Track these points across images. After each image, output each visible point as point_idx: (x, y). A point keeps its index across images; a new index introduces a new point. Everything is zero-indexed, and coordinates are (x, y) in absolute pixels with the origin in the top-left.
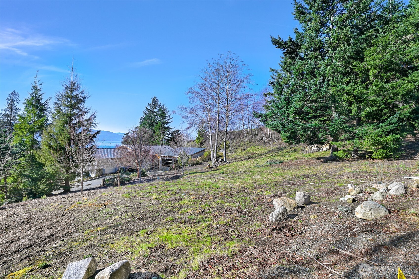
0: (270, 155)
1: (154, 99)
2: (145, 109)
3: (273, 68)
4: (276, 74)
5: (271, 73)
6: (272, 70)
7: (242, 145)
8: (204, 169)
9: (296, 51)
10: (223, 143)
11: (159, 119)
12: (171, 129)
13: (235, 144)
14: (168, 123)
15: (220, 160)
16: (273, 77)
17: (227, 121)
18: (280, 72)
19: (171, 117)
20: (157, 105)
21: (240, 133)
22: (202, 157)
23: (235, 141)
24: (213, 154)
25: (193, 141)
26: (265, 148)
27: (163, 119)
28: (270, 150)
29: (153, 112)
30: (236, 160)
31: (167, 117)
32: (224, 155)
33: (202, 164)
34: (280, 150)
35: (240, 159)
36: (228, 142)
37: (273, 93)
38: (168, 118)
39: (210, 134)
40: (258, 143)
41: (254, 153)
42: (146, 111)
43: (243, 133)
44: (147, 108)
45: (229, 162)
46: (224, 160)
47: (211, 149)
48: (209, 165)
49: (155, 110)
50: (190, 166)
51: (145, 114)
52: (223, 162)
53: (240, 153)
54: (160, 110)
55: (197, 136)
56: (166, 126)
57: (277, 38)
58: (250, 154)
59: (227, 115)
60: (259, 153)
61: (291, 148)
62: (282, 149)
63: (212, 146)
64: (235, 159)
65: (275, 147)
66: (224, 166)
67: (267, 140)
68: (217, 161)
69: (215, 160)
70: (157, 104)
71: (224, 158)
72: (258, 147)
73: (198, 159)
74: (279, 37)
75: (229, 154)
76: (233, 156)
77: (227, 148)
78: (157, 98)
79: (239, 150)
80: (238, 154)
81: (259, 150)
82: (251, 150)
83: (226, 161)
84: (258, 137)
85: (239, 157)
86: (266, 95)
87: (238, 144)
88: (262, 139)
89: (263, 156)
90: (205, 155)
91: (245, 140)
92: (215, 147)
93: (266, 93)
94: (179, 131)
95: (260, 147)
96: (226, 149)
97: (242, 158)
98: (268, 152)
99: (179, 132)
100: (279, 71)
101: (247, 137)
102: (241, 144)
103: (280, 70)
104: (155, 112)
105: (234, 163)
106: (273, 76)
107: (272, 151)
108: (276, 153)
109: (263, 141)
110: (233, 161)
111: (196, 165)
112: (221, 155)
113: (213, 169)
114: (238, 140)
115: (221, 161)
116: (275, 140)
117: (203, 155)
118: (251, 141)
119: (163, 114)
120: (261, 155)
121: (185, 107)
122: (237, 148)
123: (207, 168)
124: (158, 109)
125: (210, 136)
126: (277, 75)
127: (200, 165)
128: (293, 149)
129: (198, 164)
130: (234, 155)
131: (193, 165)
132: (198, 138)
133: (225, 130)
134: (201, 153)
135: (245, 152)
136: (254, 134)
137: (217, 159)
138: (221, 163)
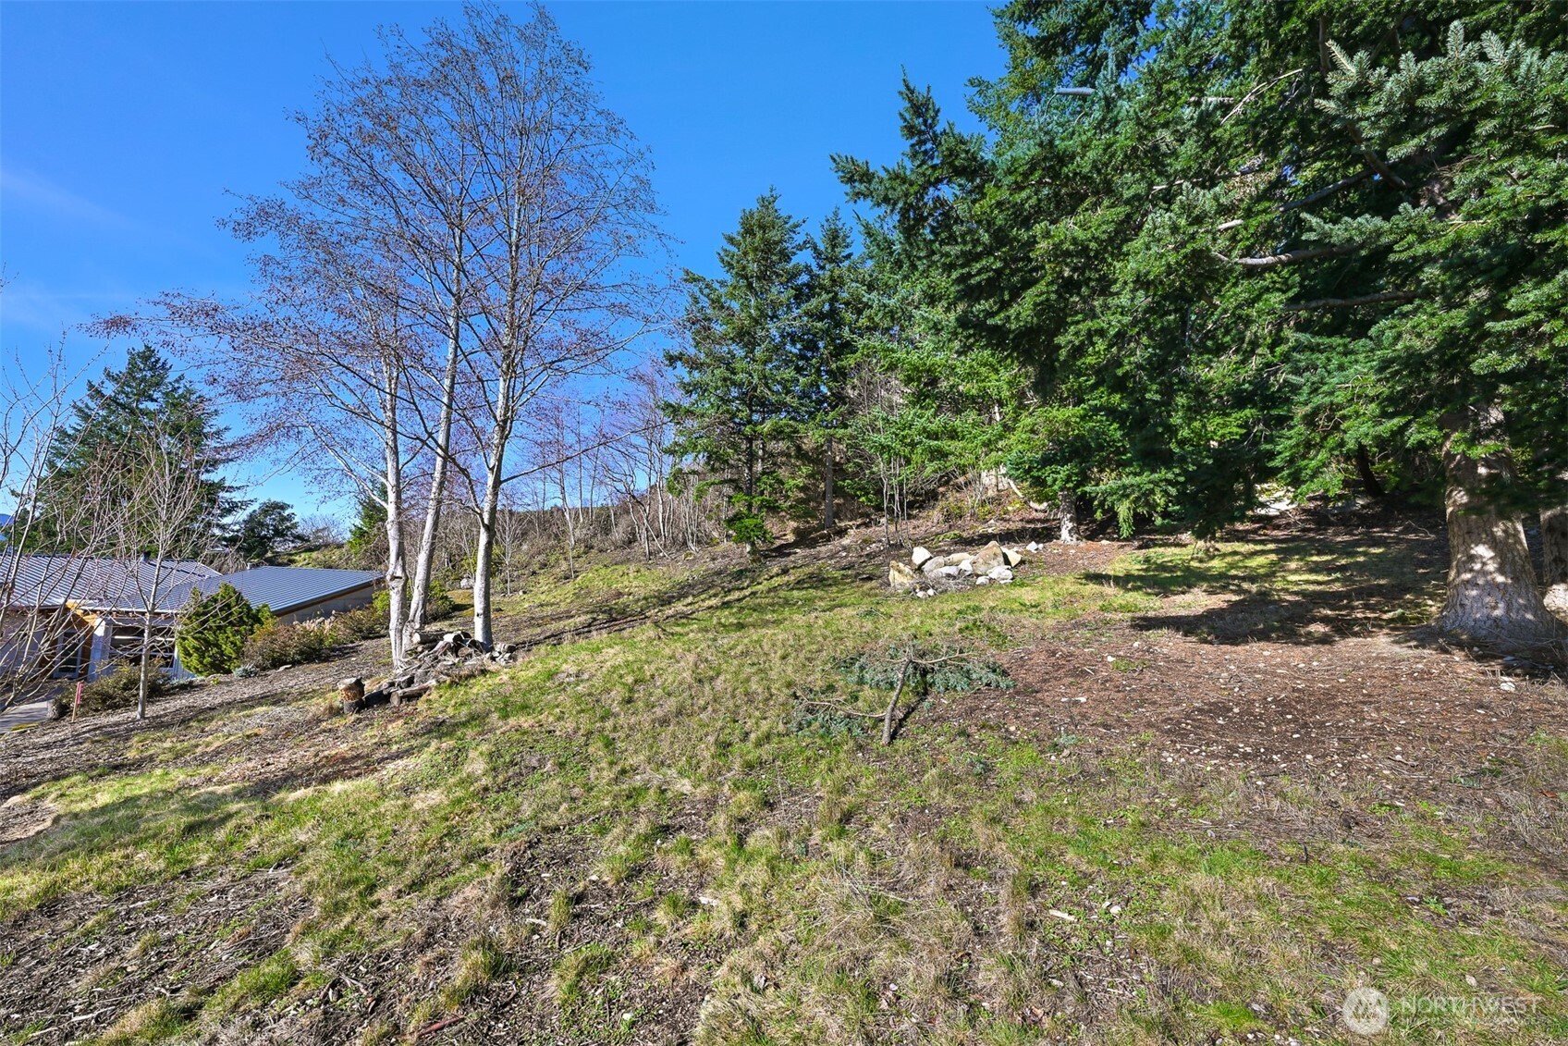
1: (144, 357)
2: (81, 395)
3: (698, 272)
7: (557, 560)
10: (473, 542)
13: (525, 559)
14: (215, 464)
15: (449, 638)
19: (227, 440)
20: (158, 385)
21: (548, 519)
22: (359, 615)
23: (525, 547)
24: (405, 604)
25: (340, 546)
29: (132, 412)
32: (479, 606)
33: (342, 654)
40: (619, 555)
42: (92, 405)
43: (562, 519)
44: (95, 390)
45: (512, 651)
46: (478, 635)
47: (394, 569)
49: (148, 406)
50: (247, 677)
51: (86, 417)
52: (466, 650)
53: (550, 591)
54: (177, 407)
55: (358, 522)
56: (208, 476)
58: (602, 597)
60: (643, 594)
63: (401, 553)
67: (657, 545)
68: (429, 641)
69: (417, 638)
70: (161, 378)
71: (479, 622)
72: (623, 568)
73: (328, 623)
75: (502, 599)
76: (518, 608)
77: (492, 574)
78: (161, 355)
79: (542, 579)
80: (543, 597)
81: (636, 581)
82: (597, 579)
83: (487, 647)
84: (618, 534)
85: (549, 610)
87: (541, 558)
88: (633, 541)
90: (378, 604)
91: (569, 544)
92: (422, 561)
94: (284, 507)
95: (633, 567)
96: (489, 574)
99: (286, 513)
100: (716, 285)
101: (575, 533)
102: (553, 559)
109: (642, 548)
110: (532, 635)
111: (294, 663)
112: (464, 602)
114: (540, 542)
115: (455, 648)
116: (691, 544)
117: (368, 603)
118: (592, 547)
122: (534, 573)
124: (164, 401)
125: (392, 496)
127: (325, 659)
130: (524, 605)
131: (276, 663)
132: (360, 534)
134: (363, 595)
135: (571, 587)
136: (603, 522)
137: (432, 628)
138: (451, 659)
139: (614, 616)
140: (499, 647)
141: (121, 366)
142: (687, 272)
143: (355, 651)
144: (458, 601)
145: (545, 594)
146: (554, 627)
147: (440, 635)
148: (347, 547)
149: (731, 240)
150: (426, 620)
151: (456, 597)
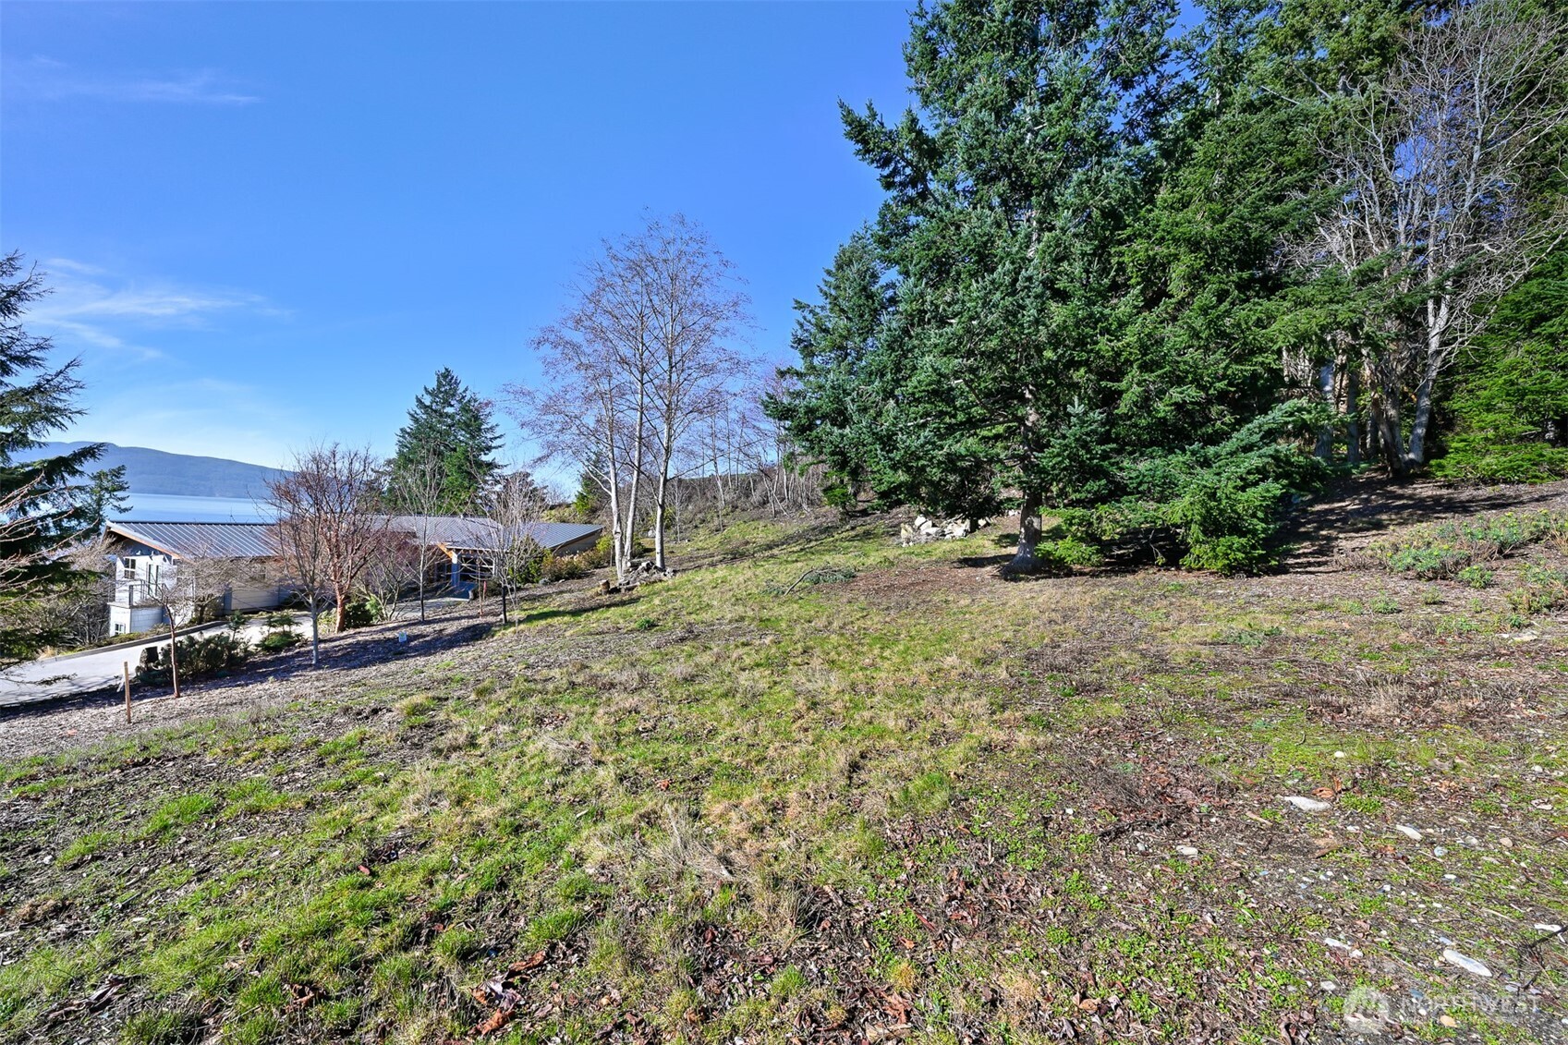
0: (798, 548)
1: (446, 376)
2: (413, 406)
3: (804, 301)
4: (810, 317)
5: (798, 315)
6: (800, 306)
7: (712, 517)
8: (589, 594)
9: (923, 179)
10: (655, 512)
11: (462, 435)
12: (497, 467)
13: (690, 516)
14: (489, 449)
15: (644, 564)
16: (802, 325)
17: (670, 437)
18: (822, 314)
19: (498, 432)
20: (454, 395)
21: (706, 485)
22: (591, 554)
23: (690, 507)
24: (622, 546)
25: (568, 506)
26: (778, 527)
27: (473, 437)
28: (790, 532)
29: (441, 415)
30: (694, 563)
31: (487, 430)
32: (658, 549)
33: (587, 575)
34: (821, 533)
35: (707, 561)
36: (669, 510)
37: (803, 371)
38: (489, 436)
39: (612, 482)
40: (755, 513)
41: (747, 543)
42: (418, 412)
43: (716, 485)
44: (419, 401)
45: (675, 572)
46: (658, 564)
47: (616, 528)
48: (607, 584)
49: (449, 410)
50: (546, 584)
51: (416, 420)
52: (653, 570)
53: (706, 540)
54: (465, 409)
55: (580, 489)
56: (484, 458)
57: (862, 113)
58: (734, 543)
59: (669, 420)
60: (761, 541)
61: (853, 528)
62: (827, 530)
63: (619, 520)
64: (690, 559)
65: (805, 525)
66: (658, 586)
67: (781, 506)
68: (635, 566)
69: (629, 563)
70: (456, 390)
71: (658, 557)
72: (755, 524)
73: (576, 558)
74: (870, 108)
75: (672, 544)
76: (685, 552)
77: (668, 527)
78: (455, 374)
79: (701, 531)
80: (700, 544)
81: (761, 533)
82: (737, 532)
83: (663, 569)
84: (756, 497)
85: (702, 553)
86: (782, 374)
87: (699, 516)
88: (765, 503)
89: (775, 551)
90: (600, 547)
91: (721, 504)
92: (629, 523)
93: (784, 369)
95: (762, 523)
96: (663, 530)
97: (712, 556)
98: (788, 540)
100: (818, 310)
101: (724, 496)
102: (709, 516)
103: (823, 308)
104: (448, 415)
105: (690, 575)
106: (802, 320)
107: (800, 536)
108: (813, 543)
109: (771, 508)
110: (685, 565)
111: (567, 579)
112: (650, 547)
113: (617, 598)
114: (701, 504)
115: (648, 569)
116: (805, 506)
117: (593, 546)
118: (737, 507)
119: (473, 421)
120: (771, 548)
121: (527, 388)
122: (696, 527)
123: (598, 594)
124: (457, 406)
125: (613, 487)
126: (813, 321)
127: (580, 578)
128: (860, 530)
129: (574, 574)
130: (687, 548)
131: (558, 579)
132: (582, 497)
133: (662, 470)
134: (587, 542)
135: (718, 537)
136: (745, 487)
137: (636, 560)
138: (645, 574)
139: (736, 556)
140: (669, 570)
141: (433, 385)
142: (797, 302)
143: (593, 574)
144: (647, 546)
145: (703, 541)
146: (699, 562)
147: (640, 564)
148: (573, 506)
149: (829, 273)
150: (633, 556)
151: (646, 543)
